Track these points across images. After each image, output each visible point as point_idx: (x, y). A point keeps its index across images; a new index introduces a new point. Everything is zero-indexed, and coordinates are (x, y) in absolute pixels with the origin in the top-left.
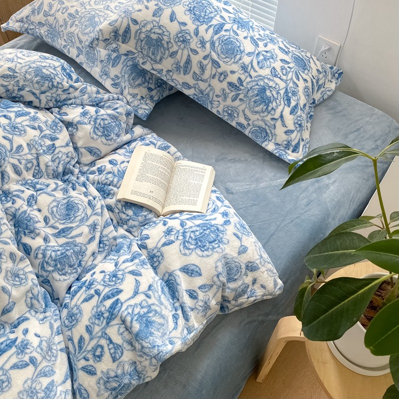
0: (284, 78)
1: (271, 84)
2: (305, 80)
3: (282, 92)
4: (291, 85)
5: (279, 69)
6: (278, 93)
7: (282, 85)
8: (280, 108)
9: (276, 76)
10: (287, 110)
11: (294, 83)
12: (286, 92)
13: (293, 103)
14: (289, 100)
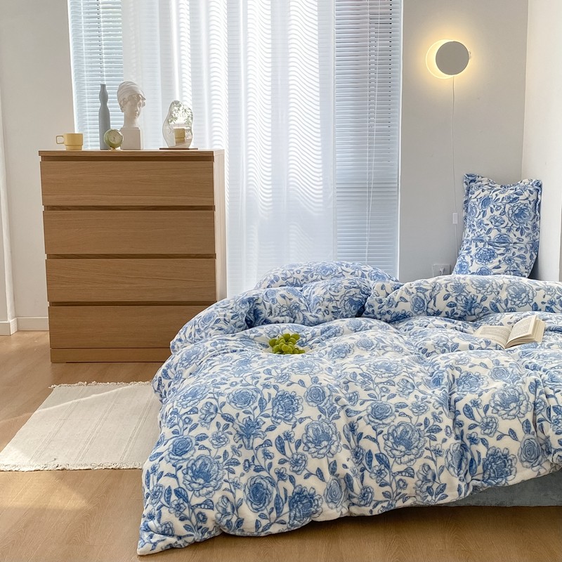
0: (503, 207)
1: (511, 212)
2: (497, 195)
3: (512, 204)
4: (505, 201)
5: (499, 212)
6: (514, 206)
7: (508, 206)
8: (522, 202)
9: (504, 211)
10: (521, 197)
11: (502, 200)
12: (511, 202)
13: (515, 196)
14: (515, 199)
